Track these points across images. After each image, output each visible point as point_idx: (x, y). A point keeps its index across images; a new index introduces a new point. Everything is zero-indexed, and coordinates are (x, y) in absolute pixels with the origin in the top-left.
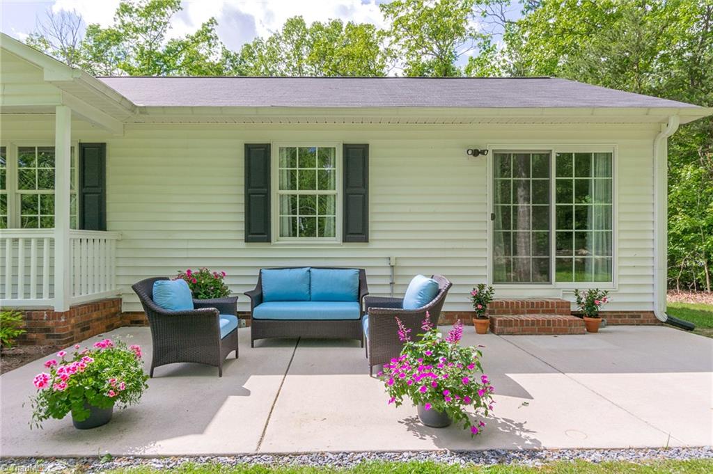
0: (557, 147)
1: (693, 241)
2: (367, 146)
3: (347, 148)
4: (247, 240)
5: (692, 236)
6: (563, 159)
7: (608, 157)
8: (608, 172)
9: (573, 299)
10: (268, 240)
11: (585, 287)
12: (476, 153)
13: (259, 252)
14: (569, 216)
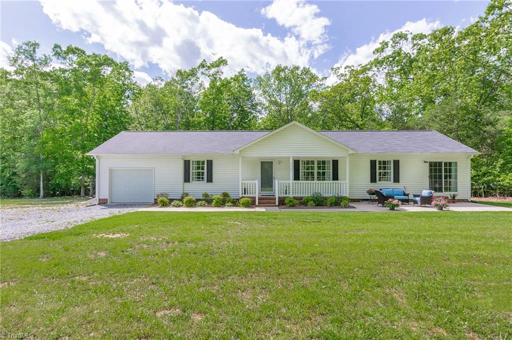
0: (444, 161)
1: (478, 179)
2: (399, 161)
3: (394, 161)
4: (371, 182)
5: (477, 177)
6: (446, 164)
7: (456, 163)
8: (456, 166)
9: (450, 196)
10: (376, 182)
11: (452, 193)
12: (425, 162)
13: (373, 184)
14: (447, 176)
